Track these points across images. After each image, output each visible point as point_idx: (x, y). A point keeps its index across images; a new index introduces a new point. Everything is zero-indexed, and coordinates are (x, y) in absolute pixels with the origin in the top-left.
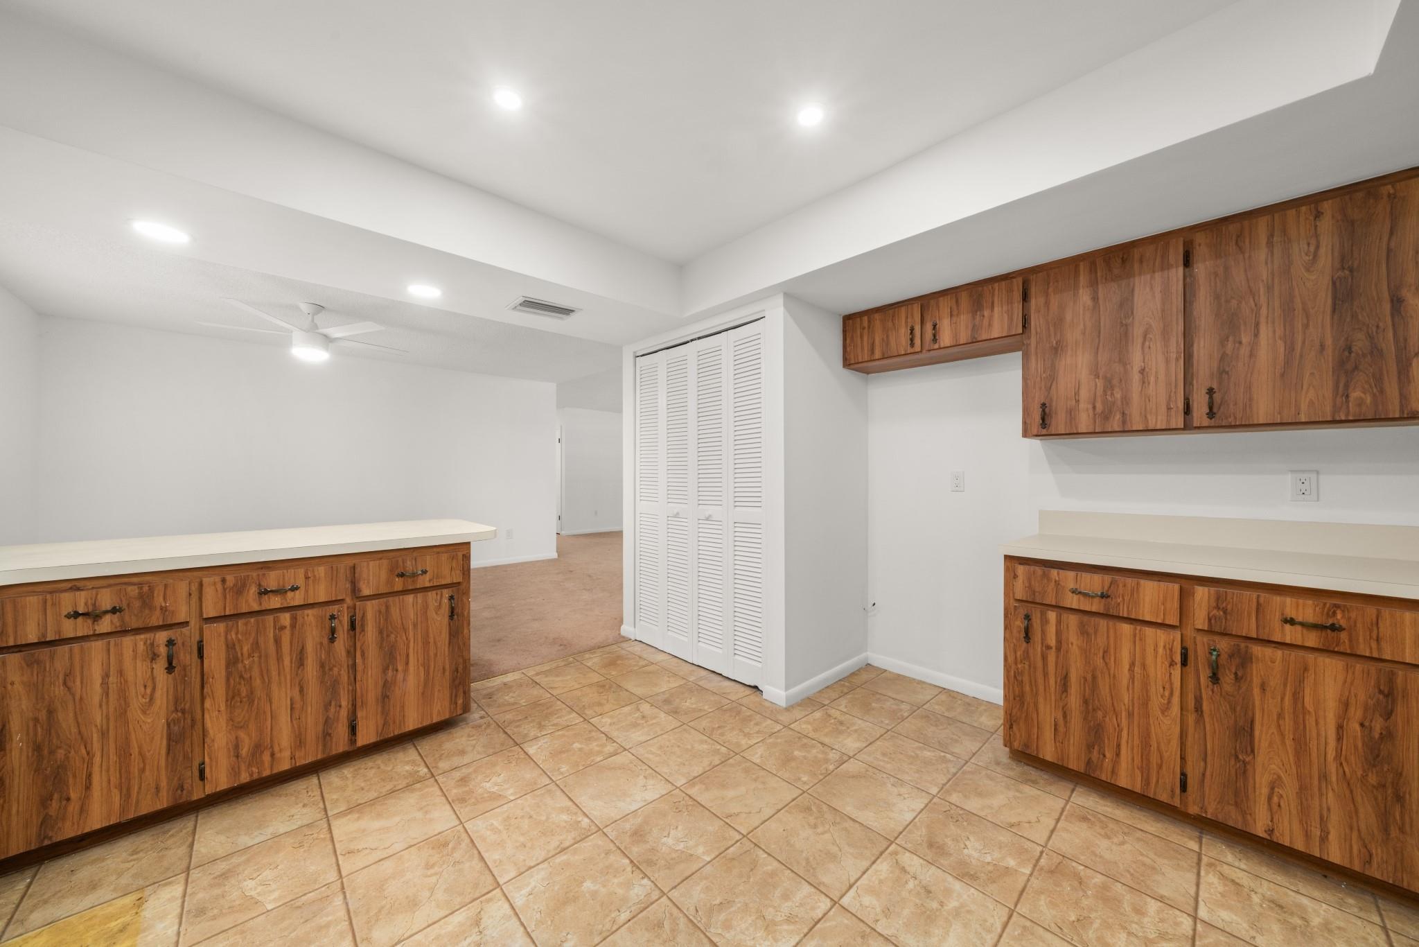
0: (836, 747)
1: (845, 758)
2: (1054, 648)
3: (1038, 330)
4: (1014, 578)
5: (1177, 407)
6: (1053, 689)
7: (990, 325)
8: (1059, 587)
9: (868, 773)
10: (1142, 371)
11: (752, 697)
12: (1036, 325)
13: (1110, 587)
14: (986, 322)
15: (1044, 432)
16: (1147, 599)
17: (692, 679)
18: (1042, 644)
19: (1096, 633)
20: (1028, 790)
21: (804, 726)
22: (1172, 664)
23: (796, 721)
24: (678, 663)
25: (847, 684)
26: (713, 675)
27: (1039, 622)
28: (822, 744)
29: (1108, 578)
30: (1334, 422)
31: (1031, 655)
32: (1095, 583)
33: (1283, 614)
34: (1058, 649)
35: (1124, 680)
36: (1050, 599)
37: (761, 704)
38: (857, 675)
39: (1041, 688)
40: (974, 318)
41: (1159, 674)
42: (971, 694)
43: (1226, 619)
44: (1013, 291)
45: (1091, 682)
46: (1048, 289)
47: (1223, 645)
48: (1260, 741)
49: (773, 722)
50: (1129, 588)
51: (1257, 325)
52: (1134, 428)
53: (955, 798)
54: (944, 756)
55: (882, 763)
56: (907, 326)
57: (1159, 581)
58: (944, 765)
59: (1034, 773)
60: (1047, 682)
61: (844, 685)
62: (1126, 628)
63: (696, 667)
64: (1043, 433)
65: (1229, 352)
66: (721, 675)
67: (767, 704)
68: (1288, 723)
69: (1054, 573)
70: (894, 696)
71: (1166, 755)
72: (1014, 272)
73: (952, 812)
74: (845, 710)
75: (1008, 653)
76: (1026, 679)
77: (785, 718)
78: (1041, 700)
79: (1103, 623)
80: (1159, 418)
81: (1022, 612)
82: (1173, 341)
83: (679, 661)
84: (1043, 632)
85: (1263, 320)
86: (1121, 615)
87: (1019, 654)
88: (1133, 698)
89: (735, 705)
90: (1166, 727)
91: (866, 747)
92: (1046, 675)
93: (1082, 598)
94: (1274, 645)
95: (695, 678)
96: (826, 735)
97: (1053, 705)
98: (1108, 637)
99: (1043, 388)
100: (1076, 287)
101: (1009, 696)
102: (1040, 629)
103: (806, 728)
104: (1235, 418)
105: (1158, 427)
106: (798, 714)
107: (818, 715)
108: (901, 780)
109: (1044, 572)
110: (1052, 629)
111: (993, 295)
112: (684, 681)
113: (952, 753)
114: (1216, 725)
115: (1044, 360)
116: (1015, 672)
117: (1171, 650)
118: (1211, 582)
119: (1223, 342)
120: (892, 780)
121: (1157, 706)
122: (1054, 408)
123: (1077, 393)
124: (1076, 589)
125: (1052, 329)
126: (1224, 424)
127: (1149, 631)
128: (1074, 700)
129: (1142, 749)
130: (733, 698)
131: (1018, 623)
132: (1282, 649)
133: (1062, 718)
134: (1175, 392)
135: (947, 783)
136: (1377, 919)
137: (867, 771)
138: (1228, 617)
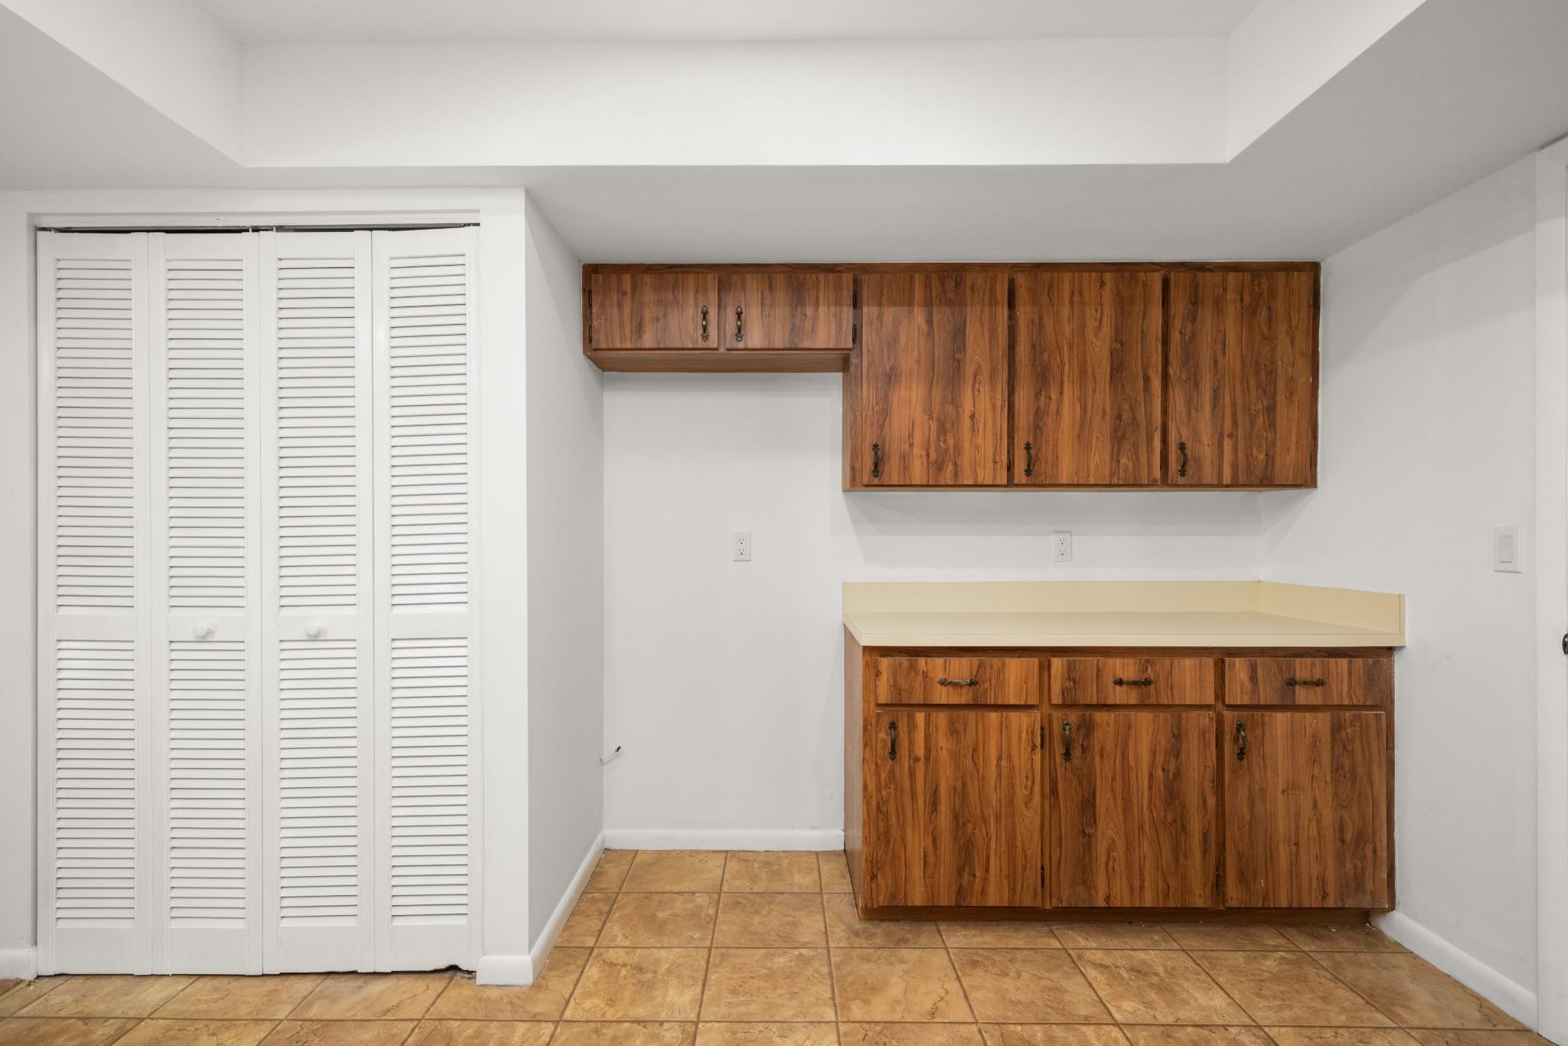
0: (663, 1016)
1: (690, 1028)
2: (922, 758)
3: (871, 349)
4: (877, 676)
5: (1002, 461)
6: (921, 812)
7: (814, 330)
8: (928, 679)
9: (737, 1036)
10: (972, 417)
11: (453, 992)
12: (867, 340)
13: (978, 671)
14: (808, 324)
15: (876, 481)
16: (1012, 680)
17: (283, 1012)
18: (910, 756)
19: (965, 729)
20: (910, 955)
21: (588, 1004)
22: (1033, 749)
23: (568, 1002)
24: (216, 989)
25: (597, 895)
26: (329, 982)
27: (905, 728)
28: (639, 1022)
29: (975, 660)
30: (1110, 486)
31: (898, 774)
32: (961, 669)
33: (1114, 676)
34: (927, 759)
35: (992, 779)
36: (918, 698)
37: (481, 1000)
38: (601, 873)
39: (909, 814)
40: (793, 316)
41: (1023, 762)
42: (761, 848)
43: (1075, 689)
44: (842, 290)
45: (961, 792)
46: (881, 298)
47: (1073, 717)
48: (1100, 809)
49: (529, 1024)
50: (996, 669)
51: (1062, 382)
52: (965, 483)
53: (857, 1012)
54: (800, 954)
55: (743, 1009)
56: (696, 306)
57: (1020, 657)
58: (811, 969)
59: (898, 929)
60: (915, 803)
61: (594, 900)
62: (993, 716)
63: (278, 979)
64: (874, 483)
65: (1042, 406)
66: (355, 973)
67: (494, 994)
68: (1118, 785)
69: (922, 662)
70: (676, 888)
71: (1029, 852)
72: (841, 265)
73: (870, 1034)
74: (627, 943)
75: (868, 778)
76: (892, 808)
77: (544, 1004)
78: (909, 830)
79: (971, 715)
80: (987, 472)
81: (886, 720)
82: (999, 387)
83: (216, 982)
84: (911, 742)
85: (1066, 378)
86: (988, 703)
87: (883, 776)
88: (1001, 797)
89: (428, 1026)
90: (1029, 818)
91: (703, 992)
92: (914, 796)
93: (950, 689)
94: (1106, 709)
95: (290, 1008)
96: (633, 1003)
97: (922, 832)
98: (977, 732)
99: (875, 424)
100: (911, 303)
101: (870, 837)
102: (907, 738)
103: (589, 1006)
104: (1046, 477)
105: (986, 483)
106: (560, 986)
107: (593, 971)
108: (784, 1022)
109: (911, 663)
110: (920, 735)
111: (818, 290)
112: (266, 1027)
113: (804, 946)
114: (1068, 803)
115: (877, 389)
116: (878, 803)
117: (1032, 733)
118: (1062, 652)
119: (1038, 395)
120: (774, 1027)
121: (1021, 800)
122: (887, 450)
123: (911, 435)
124: (945, 679)
125: (885, 349)
126: (1037, 483)
127: (1014, 716)
128: (944, 820)
129: (1009, 852)
130: (416, 1012)
131: (882, 735)
132: (1113, 711)
133: (931, 846)
134: (1000, 445)
135: (833, 993)
136: (1175, 946)
137: (734, 1033)
138: (1077, 687)
